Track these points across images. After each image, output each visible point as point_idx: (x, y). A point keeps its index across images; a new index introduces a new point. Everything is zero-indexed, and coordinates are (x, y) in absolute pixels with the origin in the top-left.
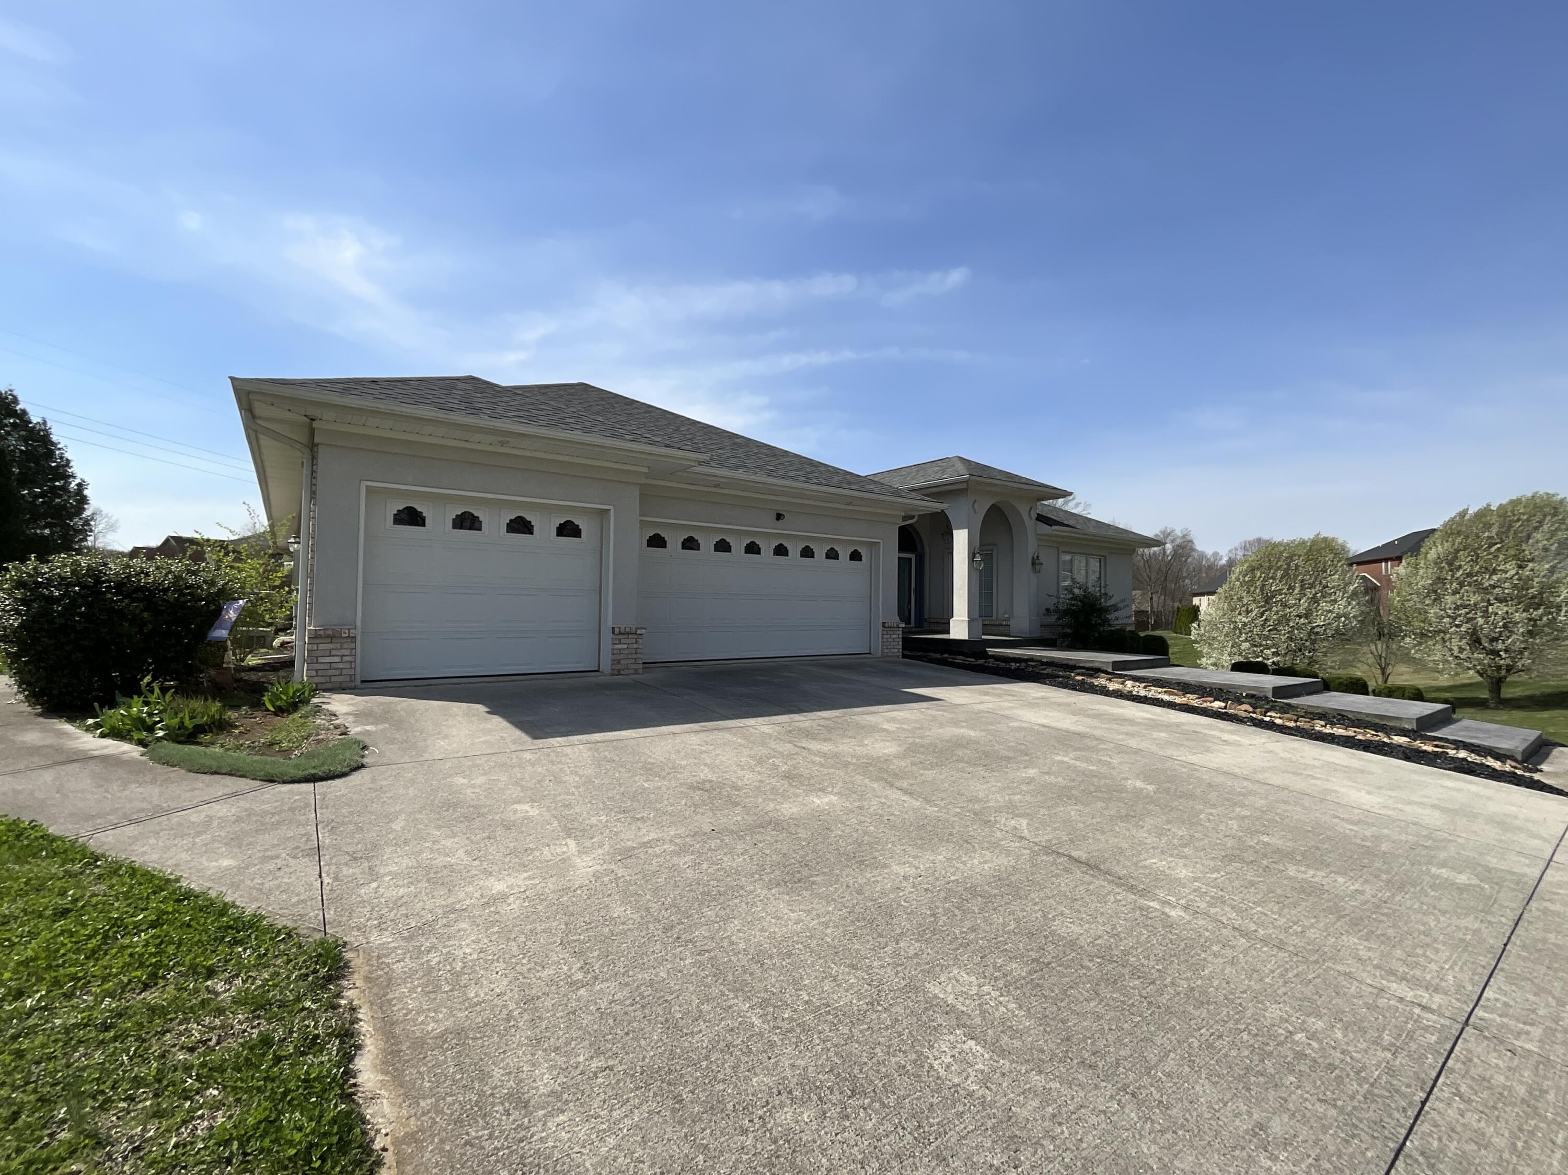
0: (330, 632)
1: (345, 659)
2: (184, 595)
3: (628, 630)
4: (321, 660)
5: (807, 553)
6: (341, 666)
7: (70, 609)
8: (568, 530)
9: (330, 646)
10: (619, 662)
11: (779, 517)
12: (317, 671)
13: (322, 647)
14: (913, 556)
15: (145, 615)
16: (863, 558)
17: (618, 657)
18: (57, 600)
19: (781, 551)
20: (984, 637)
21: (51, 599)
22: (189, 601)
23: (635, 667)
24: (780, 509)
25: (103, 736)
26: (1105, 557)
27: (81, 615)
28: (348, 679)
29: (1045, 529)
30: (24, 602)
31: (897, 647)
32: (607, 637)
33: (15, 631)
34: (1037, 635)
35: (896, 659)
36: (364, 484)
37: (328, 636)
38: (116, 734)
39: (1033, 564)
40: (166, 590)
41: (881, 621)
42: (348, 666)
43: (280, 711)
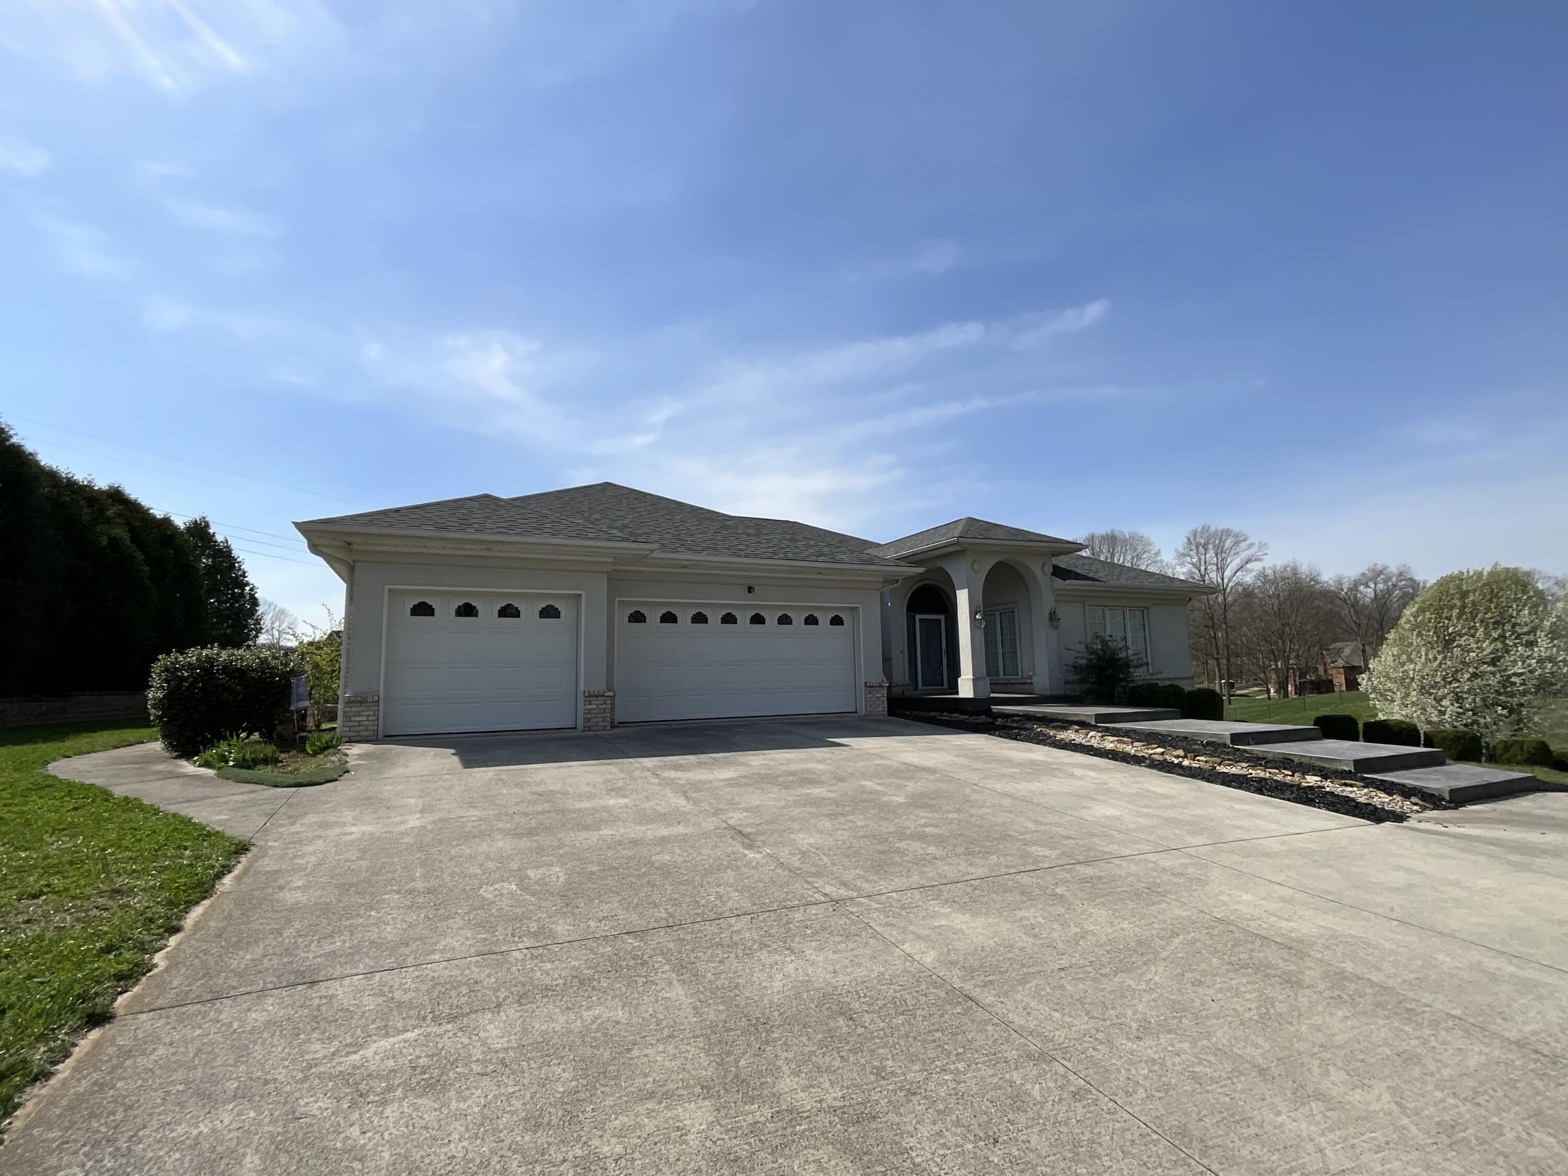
0: (359, 699)
1: (370, 718)
2: (266, 674)
3: (596, 693)
4: (353, 719)
5: (785, 620)
6: (366, 723)
7: (193, 685)
8: (549, 612)
9: (360, 709)
10: (589, 720)
11: (750, 589)
12: (350, 727)
13: (353, 709)
14: (942, 618)
15: (239, 688)
16: (845, 622)
17: (589, 716)
18: (186, 679)
19: (758, 619)
20: (992, 695)
21: (183, 679)
22: (269, 678)
23: (604, 724)
24: (751, 582)
25: (200, 766)
26: (1148, 608)
27: (199, 688)
28: (372, 733)
29: (1060, 583)
30: (167, 681)
31: (882, 706)
32: (581, 698)
33: (161, 700)
34: (1056, 692)
35: (881, 717)
36: (387, 587)
37: (357, 702)
38: (207, 764)
39: (1050, 620)
40: (253, 670)
41: (863, 681)
42: (372, 723)
43: (315, 753)
